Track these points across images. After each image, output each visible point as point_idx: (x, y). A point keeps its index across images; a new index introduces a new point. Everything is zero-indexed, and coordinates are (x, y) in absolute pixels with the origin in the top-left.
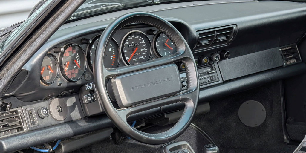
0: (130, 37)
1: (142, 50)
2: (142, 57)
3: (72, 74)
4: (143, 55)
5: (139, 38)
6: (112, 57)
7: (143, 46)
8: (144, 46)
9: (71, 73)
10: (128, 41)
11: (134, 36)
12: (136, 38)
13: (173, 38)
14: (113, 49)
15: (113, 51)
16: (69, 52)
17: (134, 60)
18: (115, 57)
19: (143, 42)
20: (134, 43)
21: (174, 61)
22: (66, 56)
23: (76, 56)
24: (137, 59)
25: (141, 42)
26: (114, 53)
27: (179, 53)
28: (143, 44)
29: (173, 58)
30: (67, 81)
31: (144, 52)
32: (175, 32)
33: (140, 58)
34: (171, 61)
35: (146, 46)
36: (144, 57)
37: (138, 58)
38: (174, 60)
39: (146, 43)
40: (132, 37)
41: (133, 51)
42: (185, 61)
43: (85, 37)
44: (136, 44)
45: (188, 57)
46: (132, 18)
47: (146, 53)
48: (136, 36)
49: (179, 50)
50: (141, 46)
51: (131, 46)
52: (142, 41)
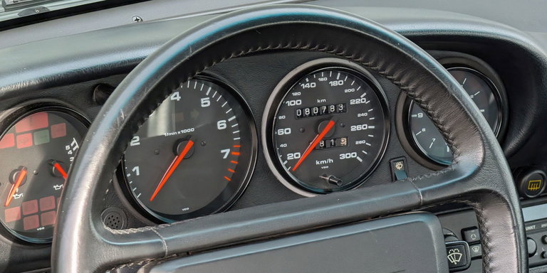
0: (310, 82)
1: (353, 128)
2: (352, 155)
3: (39, 213)
4: (358, 149)
5: (347, 85)
6: (228, 151)
7: (359, 115)
8: (366, 114)
9: (36, 210)
10: (298, 94)
11: (326, 79)
12: (333, 84)
13: (436, 112)
14: (233, 122)
15: (235, 129)
16: (33, 132)
17: (317, 163)
18: (241, 150)
19: (362, 100)
20: (323, 104)
21: (426, 204)
22: (19, 147)
23: (68, 147)
24: (330, 160)
25: (352, 102)
26: (236, 135)
27: (454, 174)
28: (361, 108)
29: (423, 193)
30: (11, 242)
31: (361, 135)
32: (446, 90)
33: (343, 156)
34: (415, 201)
35: (370, 115)
36: (360, 154)
37: (336, 158)
38: (429, 198)
39: (371, 105)
40: (316, 81)
41: (317, 132)
42: (477, 204)
43: (104, 80)
44: (332, 108)
45: (489, 192)
46: (253, 30)
47: (369, 140)
48: (334, 79)
49: (459, 159)
50: (351, 114)
51: (310, 115)
52: (357, 96)
